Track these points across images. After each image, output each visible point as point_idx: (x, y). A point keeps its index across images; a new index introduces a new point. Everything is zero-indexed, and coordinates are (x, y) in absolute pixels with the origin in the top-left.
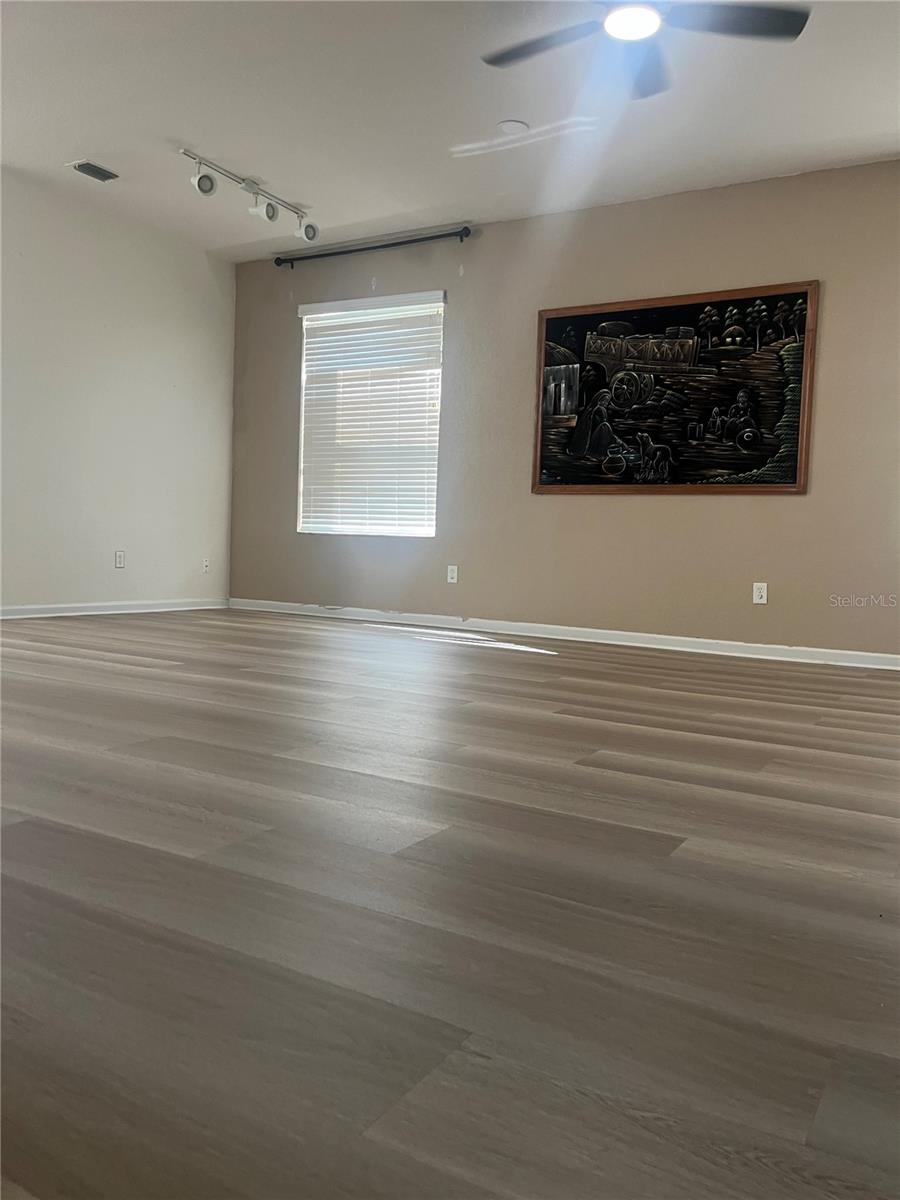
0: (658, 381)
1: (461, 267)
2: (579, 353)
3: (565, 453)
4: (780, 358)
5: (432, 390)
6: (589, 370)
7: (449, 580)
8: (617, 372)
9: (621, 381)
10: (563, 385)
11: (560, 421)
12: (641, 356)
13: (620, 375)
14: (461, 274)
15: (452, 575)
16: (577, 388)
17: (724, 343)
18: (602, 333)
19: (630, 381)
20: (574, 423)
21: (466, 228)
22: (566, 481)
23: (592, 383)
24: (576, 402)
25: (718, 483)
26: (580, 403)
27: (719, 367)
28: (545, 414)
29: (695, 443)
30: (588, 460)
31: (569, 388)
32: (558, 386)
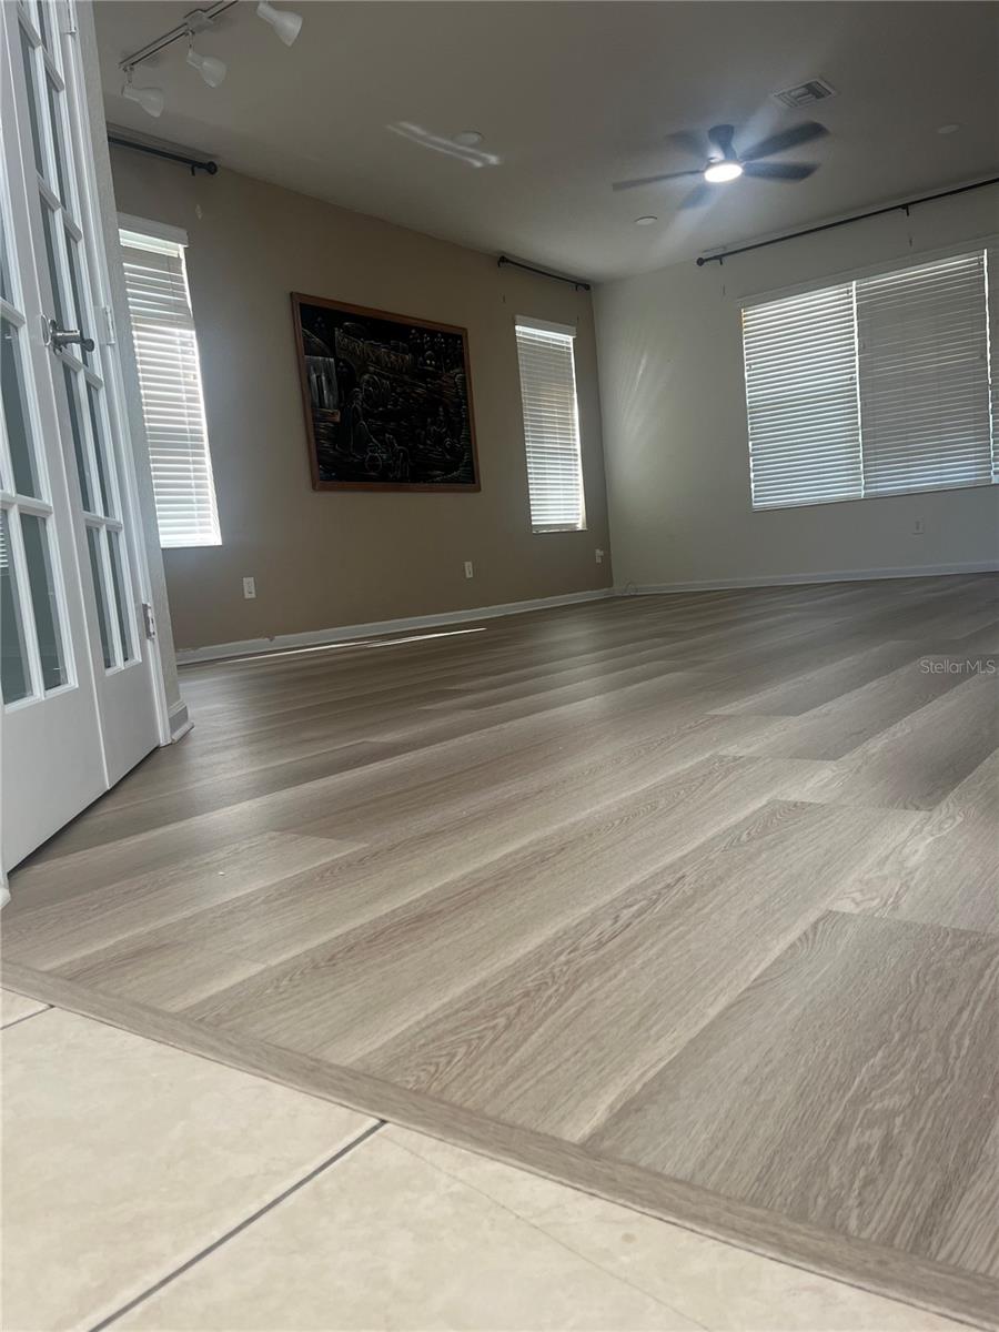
0: (393, 389)
1: (198, 207)
2: (330, 347)
3: (334, 449)
4: (455, 383)
5: (185, 356)
6: (342, 367)
7: (247, 596)
8: (364, 373)
9: (368, 382)
10: (323, 378)
11: (325, 415)
12: (378, 362)
13: (366, 377)
14: (200, 217)
15: (249, 587)
16: (335, 382)
17: (426, 365)
18: (347, 331)
19: (374, 384)
20: (338, 419)
21: (212, 164)
22: (340, 478)
23: (346, 381)
24: (336, 398)
25: (437, 482)
26: (340, 401)
27: (426, 383)
28: (313, 405)
29: (421, 447)
30: (354, 456)
31: (329, 381)
32: (318, 377)
